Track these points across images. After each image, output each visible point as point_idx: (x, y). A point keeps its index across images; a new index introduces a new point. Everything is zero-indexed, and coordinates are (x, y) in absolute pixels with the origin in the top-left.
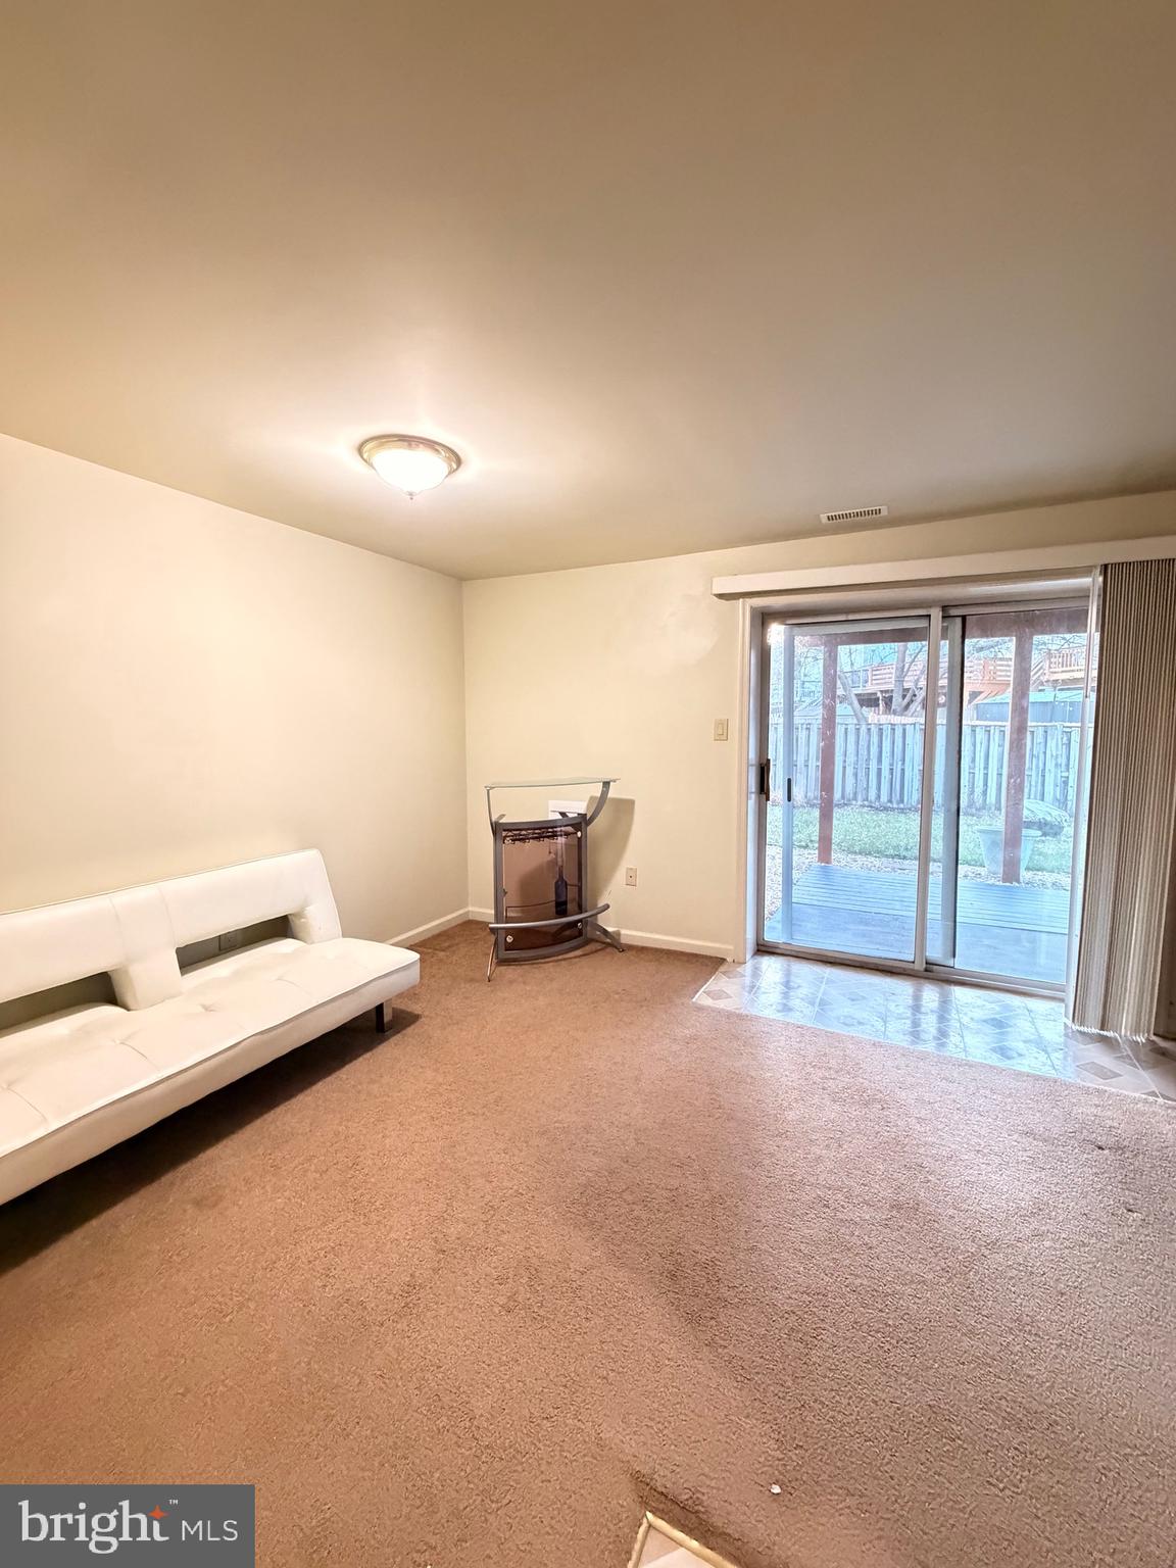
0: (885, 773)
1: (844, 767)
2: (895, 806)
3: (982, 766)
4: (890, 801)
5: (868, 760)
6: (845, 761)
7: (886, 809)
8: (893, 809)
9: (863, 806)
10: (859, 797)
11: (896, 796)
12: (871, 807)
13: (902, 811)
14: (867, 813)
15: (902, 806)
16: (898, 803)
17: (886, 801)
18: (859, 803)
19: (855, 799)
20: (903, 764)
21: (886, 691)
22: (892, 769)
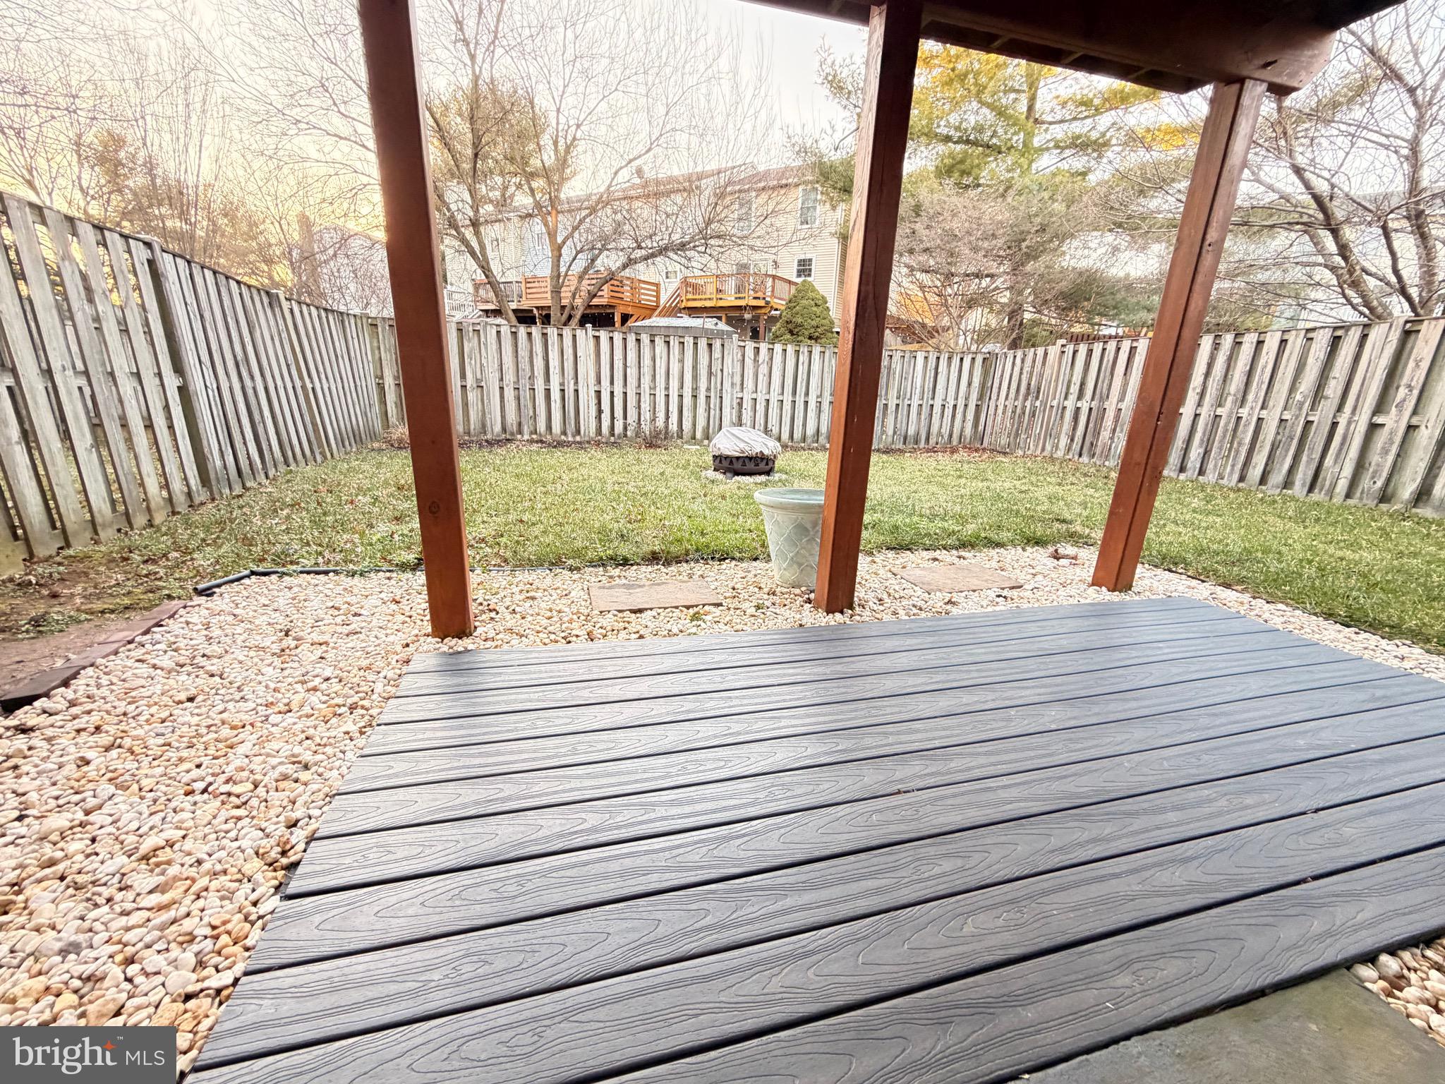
0: (556, 395)
1: (502, 388)
2: (570, 439)
3: (663, 386)
4: (564, 433)
5: (532, 377)
6: (501, 379)
7: (560, 444)
8: (569, 444)
9: (531, 441)
10: (526, 429)
11: (571, 428)
12: (542, 442)
13: (581, 445)
14: (538, 453)
15: (578, 438)
16: (574, 436)
17: (559, 432)
18: (526, 437)
19: (520, 432)
20: (576, 383)
21: (542, 308)
22: (563, 391)
